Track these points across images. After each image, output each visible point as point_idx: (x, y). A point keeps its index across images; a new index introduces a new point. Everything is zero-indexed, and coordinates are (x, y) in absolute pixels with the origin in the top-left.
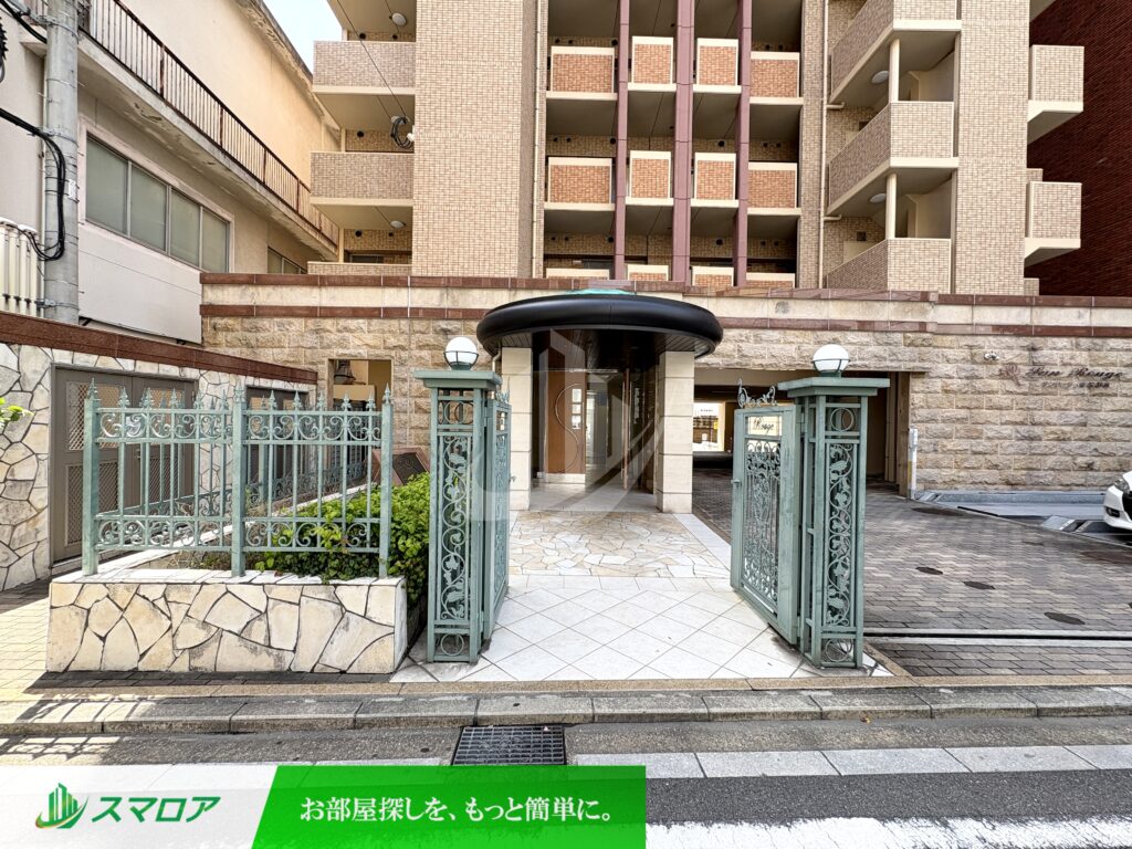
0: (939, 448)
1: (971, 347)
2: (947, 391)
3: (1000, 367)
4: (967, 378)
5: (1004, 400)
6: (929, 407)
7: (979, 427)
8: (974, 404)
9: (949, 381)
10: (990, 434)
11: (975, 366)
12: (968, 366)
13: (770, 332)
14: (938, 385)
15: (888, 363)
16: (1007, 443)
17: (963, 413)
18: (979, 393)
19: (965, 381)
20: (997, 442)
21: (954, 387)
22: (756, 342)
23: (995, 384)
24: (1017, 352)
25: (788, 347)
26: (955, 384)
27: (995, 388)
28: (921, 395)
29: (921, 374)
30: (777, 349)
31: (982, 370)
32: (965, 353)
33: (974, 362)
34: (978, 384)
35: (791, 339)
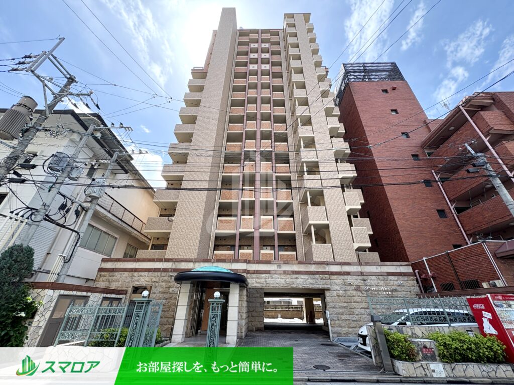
0: (340, 319)
1: (343, 279)
2: (338, 296)
3: (355, 286)
4: (345, 291)
5: (359, 299)
6: (333, 302)
7: (352, 310)
8: (349, 301)
9: (338, 292)
10: (357, 313)
11: (346, 286)
12: (344, 286)
13: (275, 275)
14: (335, 293)
15: (315, 286)
16: (364, 316)
17: (345, 304)
18: (350, 296)
19: (344, 292)
20: (360, 316)
21: (340, 294)
22: (271, 278)
23: (354, 293)
24: (359, 281)
25: (281, 280)
26: (341, 293)
27: (355, 295)
28: (330, 297)
29: (328, 290)
30: (278, 281)
31: (348, 288)
32: (341, 282)
33: (346, 285)
34: (349, 293)
35: (282, 277)
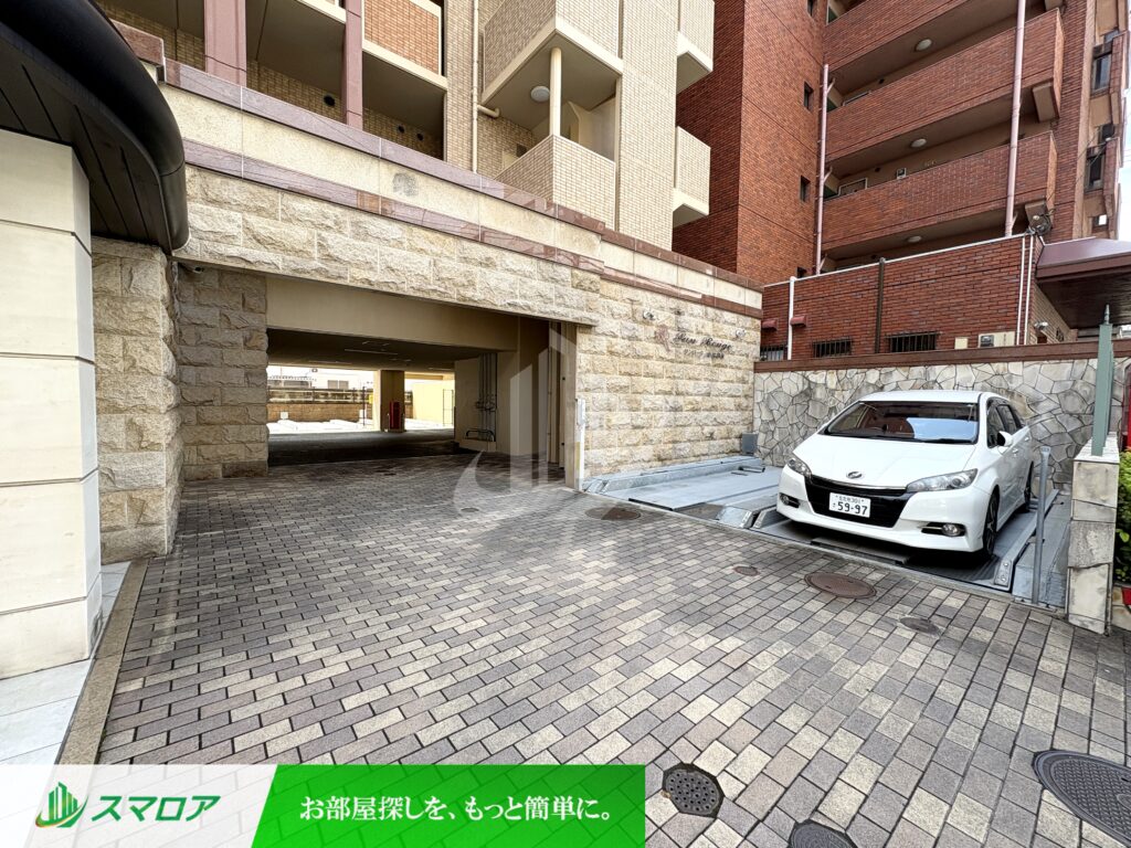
0: (604, 423)
1: (632, 301)
2: (611, 353)
3: (655, 329)
4: (630, 338)
5: (656, 366)
6: (595, 372)
7: (639, 397)
8: (635, 370)
9: (614, 341)
10: (648, 405)
11: (635, 325)
12: (630, 324)
13: (383, 223)
14: (603, 343)
15: (554, 308)
16: (659, 414)
17: (625, 380)
18: (639, 357)
19: (627, 342)
20: (652, 413)
21: (617, 348)
22: (357, 236)
23: (652, 348)
24: (668, 314)
25: (416, 257)
26: (620, 344)
27: (651, 352)
28: (589, 356)
29: (588, 328)
31: (641, 331)
32: (625, 308)
33: (635, 321)
34: (638, 346)
35: (421, 244)
